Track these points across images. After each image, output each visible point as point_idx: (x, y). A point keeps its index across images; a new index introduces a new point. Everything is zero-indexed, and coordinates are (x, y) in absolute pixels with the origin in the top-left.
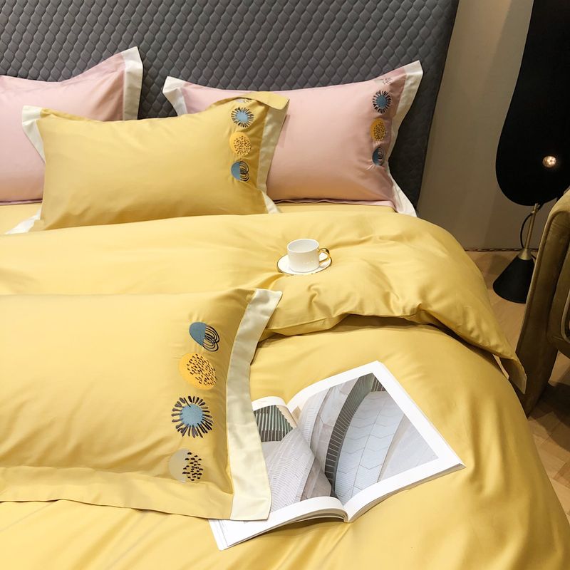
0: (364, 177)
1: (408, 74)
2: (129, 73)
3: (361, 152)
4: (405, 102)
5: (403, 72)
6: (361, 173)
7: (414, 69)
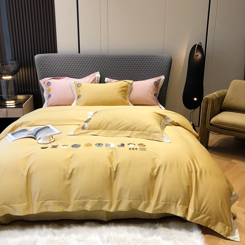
0: (152, 99)
1: (161, 78)
2: (97, 77)
3: (152, 94)
4: (161, 84)
5: (160, 77)
6: (152, 98)
7: (163, 77)
